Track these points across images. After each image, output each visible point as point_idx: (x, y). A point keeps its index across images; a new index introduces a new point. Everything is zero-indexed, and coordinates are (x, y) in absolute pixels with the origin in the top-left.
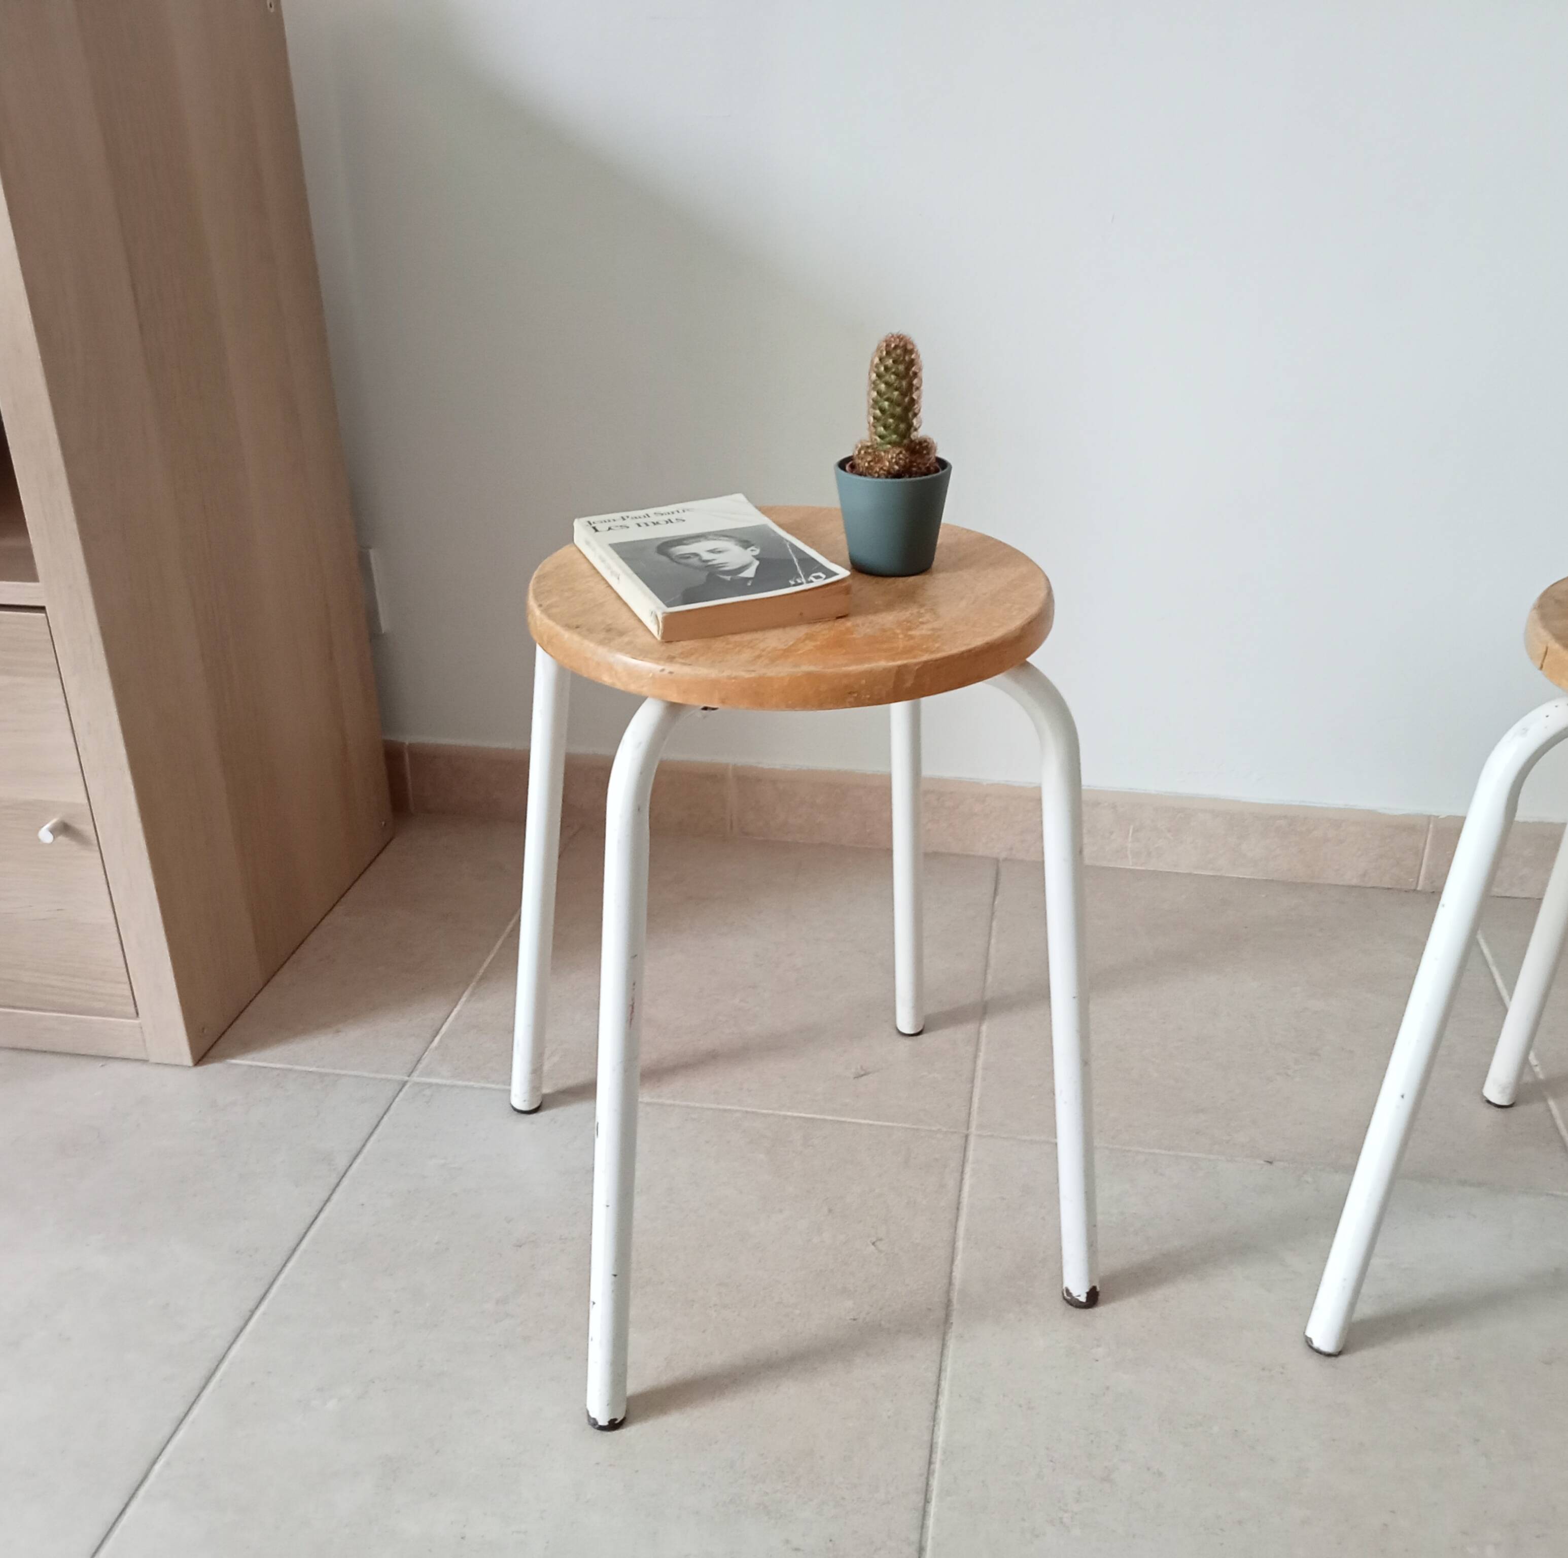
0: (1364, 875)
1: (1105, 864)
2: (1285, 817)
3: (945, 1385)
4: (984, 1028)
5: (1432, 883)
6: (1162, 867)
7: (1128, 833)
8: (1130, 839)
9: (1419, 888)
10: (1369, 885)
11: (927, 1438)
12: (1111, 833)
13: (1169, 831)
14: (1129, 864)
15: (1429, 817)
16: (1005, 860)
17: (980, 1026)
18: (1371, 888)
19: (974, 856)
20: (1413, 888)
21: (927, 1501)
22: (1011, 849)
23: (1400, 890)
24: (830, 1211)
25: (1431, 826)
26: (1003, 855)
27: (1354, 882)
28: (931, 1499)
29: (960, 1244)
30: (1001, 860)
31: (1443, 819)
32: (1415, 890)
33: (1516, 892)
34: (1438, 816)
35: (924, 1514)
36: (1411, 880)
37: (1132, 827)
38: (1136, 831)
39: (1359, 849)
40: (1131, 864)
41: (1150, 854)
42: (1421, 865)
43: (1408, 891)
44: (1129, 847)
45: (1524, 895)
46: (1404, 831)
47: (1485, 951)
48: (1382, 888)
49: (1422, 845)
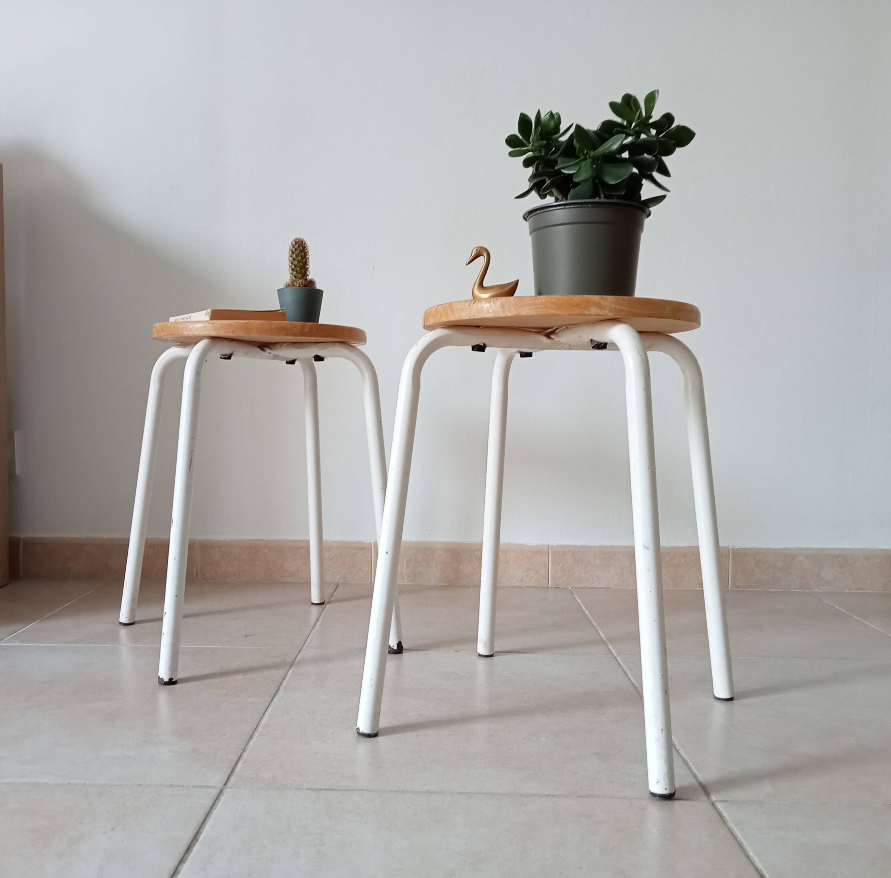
0: (522, 580)
3: (270, 710)
5: (555, 582)
6: (423, 583)
7: (404, 565)
8: (405, 568)
9: (549, 586)
10: (525, 585)
11: (257, 722)
13: (424, 562)
15: (549, 546)
16: (342, 583)
18: (526, 587)
19: (326, 583)
21: (251, 737)
22: (345, 577)
23: (540, 587)
25: (550, 551)
26: (341, 581)
27: (518, 584)
28: (253, 738)
29: (289, 675)
30: (339, 583)
31: (555, 546)
32: (547, 587)
34: (553, 545)
35: (249, 741)
36: (545, 581)
37: (405, 560)
38: (407, 563)
39: (517, 566)
40: (406, 582)
41: (415, 575)
42: (548, 573)
43: (544, 587)
44: (405, 572)
45: (600, 586)
46: (537, 554)
47: (579, 601)
48: (532, 587)
49: (547, 561)
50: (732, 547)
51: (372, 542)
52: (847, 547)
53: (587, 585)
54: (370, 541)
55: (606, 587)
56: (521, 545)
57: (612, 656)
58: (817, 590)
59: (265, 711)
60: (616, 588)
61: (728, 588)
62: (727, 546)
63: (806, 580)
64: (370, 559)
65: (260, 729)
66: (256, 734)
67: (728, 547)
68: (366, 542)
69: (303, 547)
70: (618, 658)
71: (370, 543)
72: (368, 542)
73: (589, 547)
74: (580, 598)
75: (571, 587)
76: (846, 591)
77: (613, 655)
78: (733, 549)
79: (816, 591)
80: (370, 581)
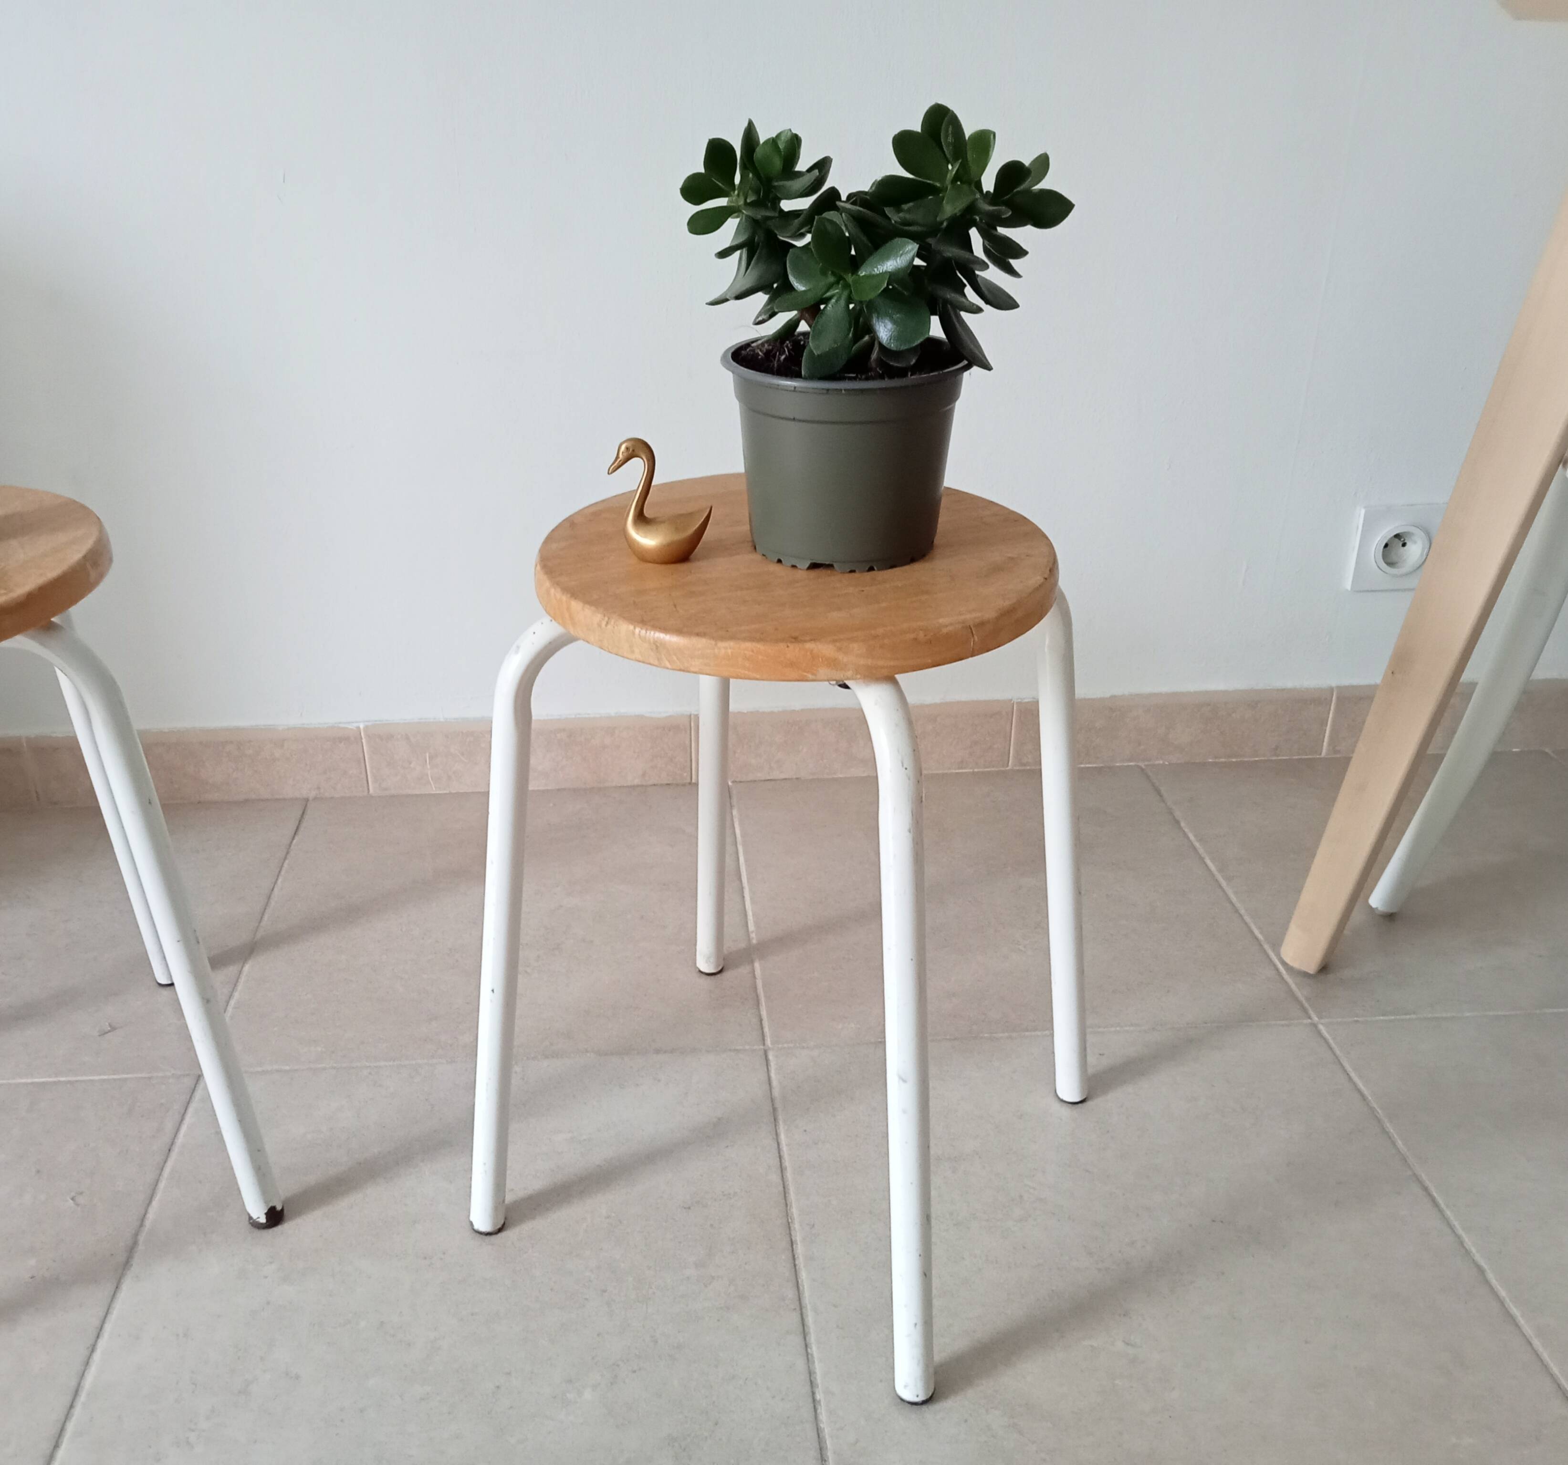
0: (644, 775)
1: (409, 792)
2: (564, 730)
3: (108, 1327)
4: (247, 968)
6: (463, 789)
7: (426, 761)
8: (428, 767)
9: (693, 781)
10: (651, 782)
12: (410, 763)
13: (462, 755)
14: (433, 789)
15: (690, 715)
16: (315, 799)
17: (242, 968)
18: (651, 785)
19: (285, 799)
20: (688, 780)
21: (56, 1446)
22: (319, 788)
23: (677, 785)
24: (38, 1172)
25: (692, 724)
26: (312, 794)
27: (637, 782)
30: (311, 799)
32: (690, 783)
33: (776, 775)
34: (697, 714)
36: (685, 774)
37: (427, 755)
38: (431, 758)
39: (634, 752)
40: (434, 789)
41: (449, 778)
42: (691, 760)
43: (684, 785)
44: (429, 774)
45: (782, 776)
46: (670, 730)
47: (738, 831)
48: (662, 785)
49: (687, 742)
50: (1019, 700)
51: (362, 726)
52: (1221, 687)
53: (760, 776)
54: (356, 725)
55: (795, 777)
56: (641, 717)
57: (762, 1047)
58: (1161, 762)
59: (98, 1337)
60: (811, 777)
61: (1008, 766)
62: (1010, 698)
63: (1142, 747)
64: (361, 755)
65: (78, 1411)
66: (70, 1427)
67: (1011, 700)
68: (350, 727)
69: (232, 742)
70: (771, 1057)
71: (358, 728)
72: (353, 726)
73: (763, 713)
74: (741, 824)
75: (733, 780)
76: (1210, 760)
77: (764, 1044)
78: (1019, 703)
79: (1159, 765)
80: (367, 792)
